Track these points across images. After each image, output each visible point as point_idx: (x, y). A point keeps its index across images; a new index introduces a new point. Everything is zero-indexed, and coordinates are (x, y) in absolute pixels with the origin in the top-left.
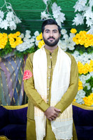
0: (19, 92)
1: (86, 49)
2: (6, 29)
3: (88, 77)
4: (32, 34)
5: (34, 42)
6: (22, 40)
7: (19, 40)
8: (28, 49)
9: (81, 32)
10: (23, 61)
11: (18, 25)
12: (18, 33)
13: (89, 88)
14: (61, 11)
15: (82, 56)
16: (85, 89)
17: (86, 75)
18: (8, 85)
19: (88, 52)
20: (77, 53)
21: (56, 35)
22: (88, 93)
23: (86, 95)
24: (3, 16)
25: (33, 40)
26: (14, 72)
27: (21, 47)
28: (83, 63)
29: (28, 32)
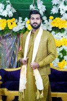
0: (15, 59)
1: (60, 30)
2: (6, 16)
3: (61, 49)
4: (23, 20)
5: (25, 25)
6: (17, 23)
7: (14, 23)
8: (20, 30)
9: (56, 18)
10: (17, 38)
11: (14, 14)
12: (14, 19)
13: (62, 56)
14: (43, 4)
15: (57, 34)
16: (59, 57)
17: (59, 47)
18: (7, 55)
19: (61, 32)
20: (53, 32)
21: (39, 21)
23: (60, 61)
24: (3, 8)
25: (24, 24)
26: (11, 45)
27: (16, 28)
28: (58, 39)
29: (20, 18)
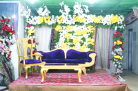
3: (82, 37)
5: (56, 21)
6: (50, 20)
8: (53, 24)
12: (49, 17)
16: (80, 43)
19: (82, 25)
20: (76, 25)
22: (82, 44)
29: (53, 16)
